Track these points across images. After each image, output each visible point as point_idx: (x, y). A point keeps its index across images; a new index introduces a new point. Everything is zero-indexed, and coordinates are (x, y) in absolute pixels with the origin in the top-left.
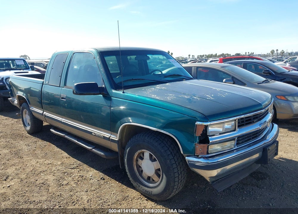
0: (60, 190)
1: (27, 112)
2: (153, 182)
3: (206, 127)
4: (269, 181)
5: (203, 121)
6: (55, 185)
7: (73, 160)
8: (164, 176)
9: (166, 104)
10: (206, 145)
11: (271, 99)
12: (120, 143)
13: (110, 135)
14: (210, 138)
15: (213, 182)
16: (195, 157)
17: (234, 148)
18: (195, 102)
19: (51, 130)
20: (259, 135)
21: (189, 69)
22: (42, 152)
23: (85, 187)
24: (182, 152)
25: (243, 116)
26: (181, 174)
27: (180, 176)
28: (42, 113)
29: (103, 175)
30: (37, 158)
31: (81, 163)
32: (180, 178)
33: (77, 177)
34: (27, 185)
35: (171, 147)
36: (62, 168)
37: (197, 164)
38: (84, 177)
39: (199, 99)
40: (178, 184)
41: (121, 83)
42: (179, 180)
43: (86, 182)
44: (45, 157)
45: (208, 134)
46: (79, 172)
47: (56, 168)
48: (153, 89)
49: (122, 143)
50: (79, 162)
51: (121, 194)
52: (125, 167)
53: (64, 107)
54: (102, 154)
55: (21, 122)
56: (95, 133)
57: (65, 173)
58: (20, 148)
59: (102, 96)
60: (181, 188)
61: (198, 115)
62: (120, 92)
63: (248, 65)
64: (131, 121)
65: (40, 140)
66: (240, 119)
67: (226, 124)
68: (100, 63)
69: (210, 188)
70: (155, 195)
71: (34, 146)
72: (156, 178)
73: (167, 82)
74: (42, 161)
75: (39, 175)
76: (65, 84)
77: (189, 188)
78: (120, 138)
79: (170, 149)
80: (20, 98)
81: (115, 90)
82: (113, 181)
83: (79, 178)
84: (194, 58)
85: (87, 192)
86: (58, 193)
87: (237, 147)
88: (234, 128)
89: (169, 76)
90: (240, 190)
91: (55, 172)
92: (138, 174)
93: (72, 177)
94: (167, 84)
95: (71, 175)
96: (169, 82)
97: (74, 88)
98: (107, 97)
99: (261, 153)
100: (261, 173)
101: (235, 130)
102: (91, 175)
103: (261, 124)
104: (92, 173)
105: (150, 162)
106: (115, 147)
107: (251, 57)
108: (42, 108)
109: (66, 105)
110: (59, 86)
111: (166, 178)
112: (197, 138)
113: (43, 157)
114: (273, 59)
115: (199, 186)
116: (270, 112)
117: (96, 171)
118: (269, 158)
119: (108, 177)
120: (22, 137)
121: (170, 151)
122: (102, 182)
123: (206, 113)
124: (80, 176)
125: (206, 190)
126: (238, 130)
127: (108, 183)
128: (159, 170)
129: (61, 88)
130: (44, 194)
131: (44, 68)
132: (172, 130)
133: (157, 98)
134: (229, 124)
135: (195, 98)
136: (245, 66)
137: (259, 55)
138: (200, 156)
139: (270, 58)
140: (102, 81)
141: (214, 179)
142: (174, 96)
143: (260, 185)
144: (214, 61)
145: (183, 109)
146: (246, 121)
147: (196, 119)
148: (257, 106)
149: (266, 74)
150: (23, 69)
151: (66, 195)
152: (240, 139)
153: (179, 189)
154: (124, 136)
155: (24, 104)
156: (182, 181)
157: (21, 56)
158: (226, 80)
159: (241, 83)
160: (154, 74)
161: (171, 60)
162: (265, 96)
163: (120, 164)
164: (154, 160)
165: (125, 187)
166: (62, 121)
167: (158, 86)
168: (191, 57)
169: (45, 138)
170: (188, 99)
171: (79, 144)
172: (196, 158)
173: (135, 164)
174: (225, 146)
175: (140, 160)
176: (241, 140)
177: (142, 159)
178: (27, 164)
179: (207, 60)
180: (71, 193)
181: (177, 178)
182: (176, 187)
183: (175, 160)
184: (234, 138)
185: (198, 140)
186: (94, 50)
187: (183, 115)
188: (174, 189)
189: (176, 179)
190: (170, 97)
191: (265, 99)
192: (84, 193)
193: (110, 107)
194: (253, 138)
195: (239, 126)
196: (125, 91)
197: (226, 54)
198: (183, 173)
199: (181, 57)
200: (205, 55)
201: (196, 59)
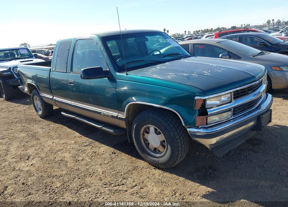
0: (77, 165)
1: (38, 98)
2: (160, 152)
3: (205, 101)
4: (265, 146)
5: (201, 95)
6: (72, 161)
7: (85, 139)
8: (169, 146)
9: (167, 83)
10: (205, 117)
11: (265, 71)
12: (127, 120)
13: (117, 114)
14: (208, 110)
15: (213, 149)
16: (195, 128)
17: (231, 118)
18: (193, 79)
19: (61, 113)
20: (254, 105)
21: (186, 47)
22: (56, 133)
23: (99, 161)
24: (184, 125)
25: (238, 89)
26: (183, 144)
27: (183, 146)
28: (52, 98)
29: (114, 149)
30: (52, 139)
31: (93, 141)
32: (183, 147)
33: (90, 153)
34: (48, 163)
35: (173, 121)
36: (76, 147)
37: (198, 134)
38: (97, 153)
39: (197, 76)
40: (182, 152)
41: (124, 65)
42: (182, 149)
43: (99, 156)
44: (60, 137)
45: (206, 107)
46: (91, 148)
47: (71, 147)
48: (154, 69)
49: (129, 121)
50: (90, 140)
51: (131, 165)
52: (133, 141)
53: (73, 91)
54: (112, 131)
55: (33, 108)
56: (103, 113)
57: (79, 150)
58: (36, 131)
59: (107, 78)
60: (184, 156)
61: (197, 90)
62: (124, 74)
63: (243, 38)
64: (135, 100)
65: (53, 123)
66: (235, 92)
67: (222, 97)
68: (102, 48)
69: (211, 156)
70: (161, 164)
71: (48, 128)
72: (161, 149)
73: (166, 62)
74: (57, 141)
75: (56, 153)
76: (72, 70)
77: (192, 156)
78: (127, 116)
79: (173, 122)
80: (29, 85)
81: (119, 72)
82: (123, 154)
83: (92, 154)
84: (190, 34)
85: (101, 165)
86: (76, 168)
87: (234, 117)
88: (230, 99)
89: (168, 55)
90: (237, 155)
91: (70, 150)
92: (145, 146)
93: (86, 153)
94: (167, 63)
95: (85, 151)
96: (168, 61)
97: (81, 73)
98: (112, 79)
99: (256, 121)
100: (256, 139)
101: (231, 102)
102: (103, 151)
103: (255, 95)
104: (104, 149)
105: (155, 135)
106: (123, 124)
107: (247, 29)
108: (51, 93)
109: (74, 89)
110: (66, 72)
111: (170, 148)
112: (197, 111)
113: (57, 138)
114: (269, 29)
115: (200, 154)
116: (263, 83)
117: (107, 147)
118: (263, 125)
119: (118, 151)
120: (35, 121)
121: (173, 124)
122: (114, 156)
123: (204, 88)
124: (93, 152)
125: (207, 157)
126: (234, 101)
127: (119, 156)
128: (164, 141)
129: (68, 73)
130: (64, 169)
131: (45, 55)
132: (174, 106)
133: (158, 77)
134: (226, 97)
135: (193, 75)
136: (241, 40)
137: (255, 26)
138: (200, 127)
139: (266, 29)
140: (106, 65)
141: (213, 147)
142: (174, 75)
143: (256, 150)
144: (210, 36)
145: (183, 86)
146: (241, 93)
147: (195, 95)
148: (251, 78)
149: (261, 46)
150: (28, 58)
151: (83, 169)
152: (236, 109)
153: (183, 157)
154: (130, 114)
155: (34, 91)
156: (185, 150)
157: (22, 44)
158: (222, 55)
159: (237, 57)
160: (153, 55)
161: (168, 40)
162: (259, 68)
163: (129, 139)
164: (159, 133)
165: (134, 159)
166: (72, 104)
167: (158, 66)
168: (187, 33)
169: (56, 121)
170: (187, 76)
171: (89, 124)
172: (197, 129)
173: (142, 137)
174: (222, 117)
175: (146, 134)
176: (237, 111)
177: (148, 133)
178: (44, 144)
179: (203, 35)
180: (87, 167)
181: (180, 147)
182: (180, 155)
183: (177, 132)
184: (231, 109)
185: (197, 113)
186: (95, 36)
187: (183, 91)
188: (178, 157)
189: (180, 149)
190: (170, 76)
191: (259, 72)
192: (99, 166)
193: (116, 88)
194: (248, 108)
195: (234, 98)
196: (128, 73)
197: (222, 28)
198: (185, 143)
199: (178, 34)
200: (200, 30)
201: (192, 35)
